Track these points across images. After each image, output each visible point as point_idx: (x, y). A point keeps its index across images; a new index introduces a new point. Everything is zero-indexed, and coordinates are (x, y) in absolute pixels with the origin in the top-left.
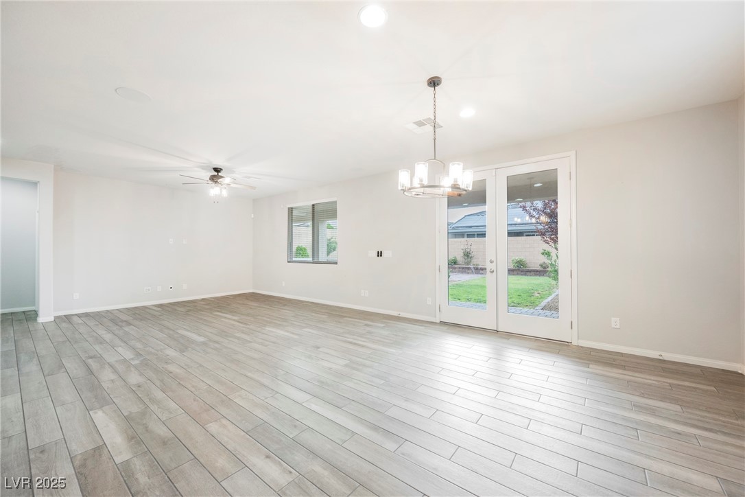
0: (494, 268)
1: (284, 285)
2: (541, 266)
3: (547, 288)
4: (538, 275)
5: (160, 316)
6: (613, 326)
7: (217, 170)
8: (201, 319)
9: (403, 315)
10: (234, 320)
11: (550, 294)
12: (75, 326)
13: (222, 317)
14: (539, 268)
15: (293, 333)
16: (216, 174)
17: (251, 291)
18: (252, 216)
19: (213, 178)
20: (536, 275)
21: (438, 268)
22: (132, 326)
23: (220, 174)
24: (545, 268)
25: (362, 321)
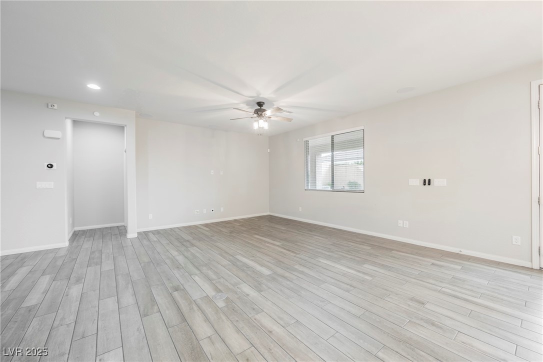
5: (212, 236)
7: (260, 104)
8: (249, 243)
10: (278, 246)
12: (152, 243)
13: (265, 242)
15: (359, 271)
16: (259, 108)
17: (268, 213)
19: (257, 112)
21: (535, 200)
22: (195, 248)
23: (262, 108)
25: (429, 260)
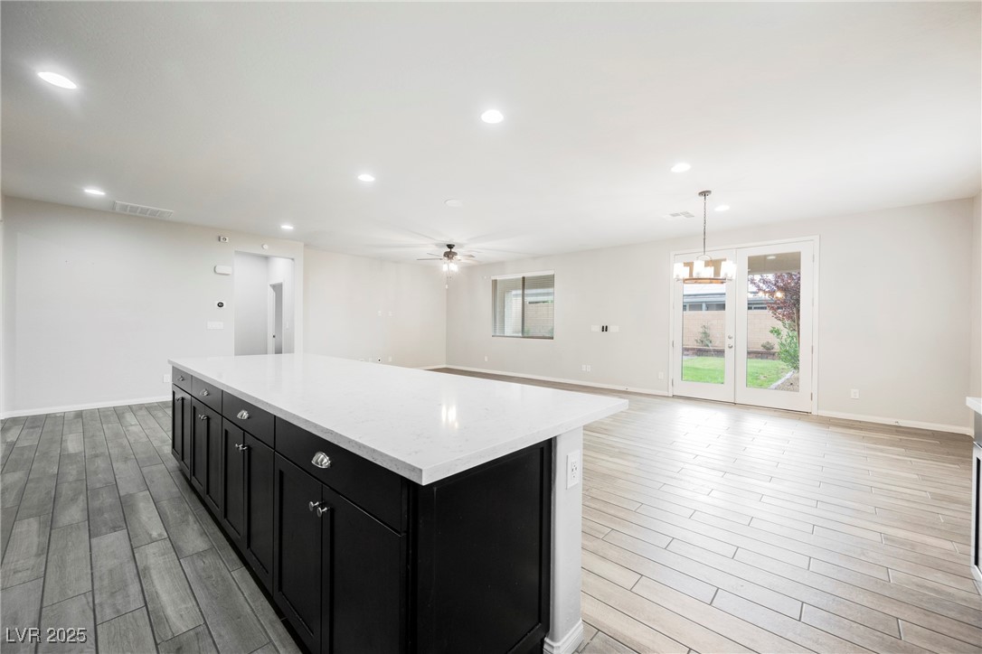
0: (732, 344)
1: (486, 360)
2: (764, 346)
3: (773, 372)
4: (759, 357)
6: (853, 397)
7: (450, 246)
9: (630, 389)
11: (779, 378)
14: (761, 349)
16: (449, 250)
17: (444, 366)
18: (447, 287)
19: (446, 255)
20: (756, 357)
21: (671, 343)
23: (453, 250)
24: (768, 349)
